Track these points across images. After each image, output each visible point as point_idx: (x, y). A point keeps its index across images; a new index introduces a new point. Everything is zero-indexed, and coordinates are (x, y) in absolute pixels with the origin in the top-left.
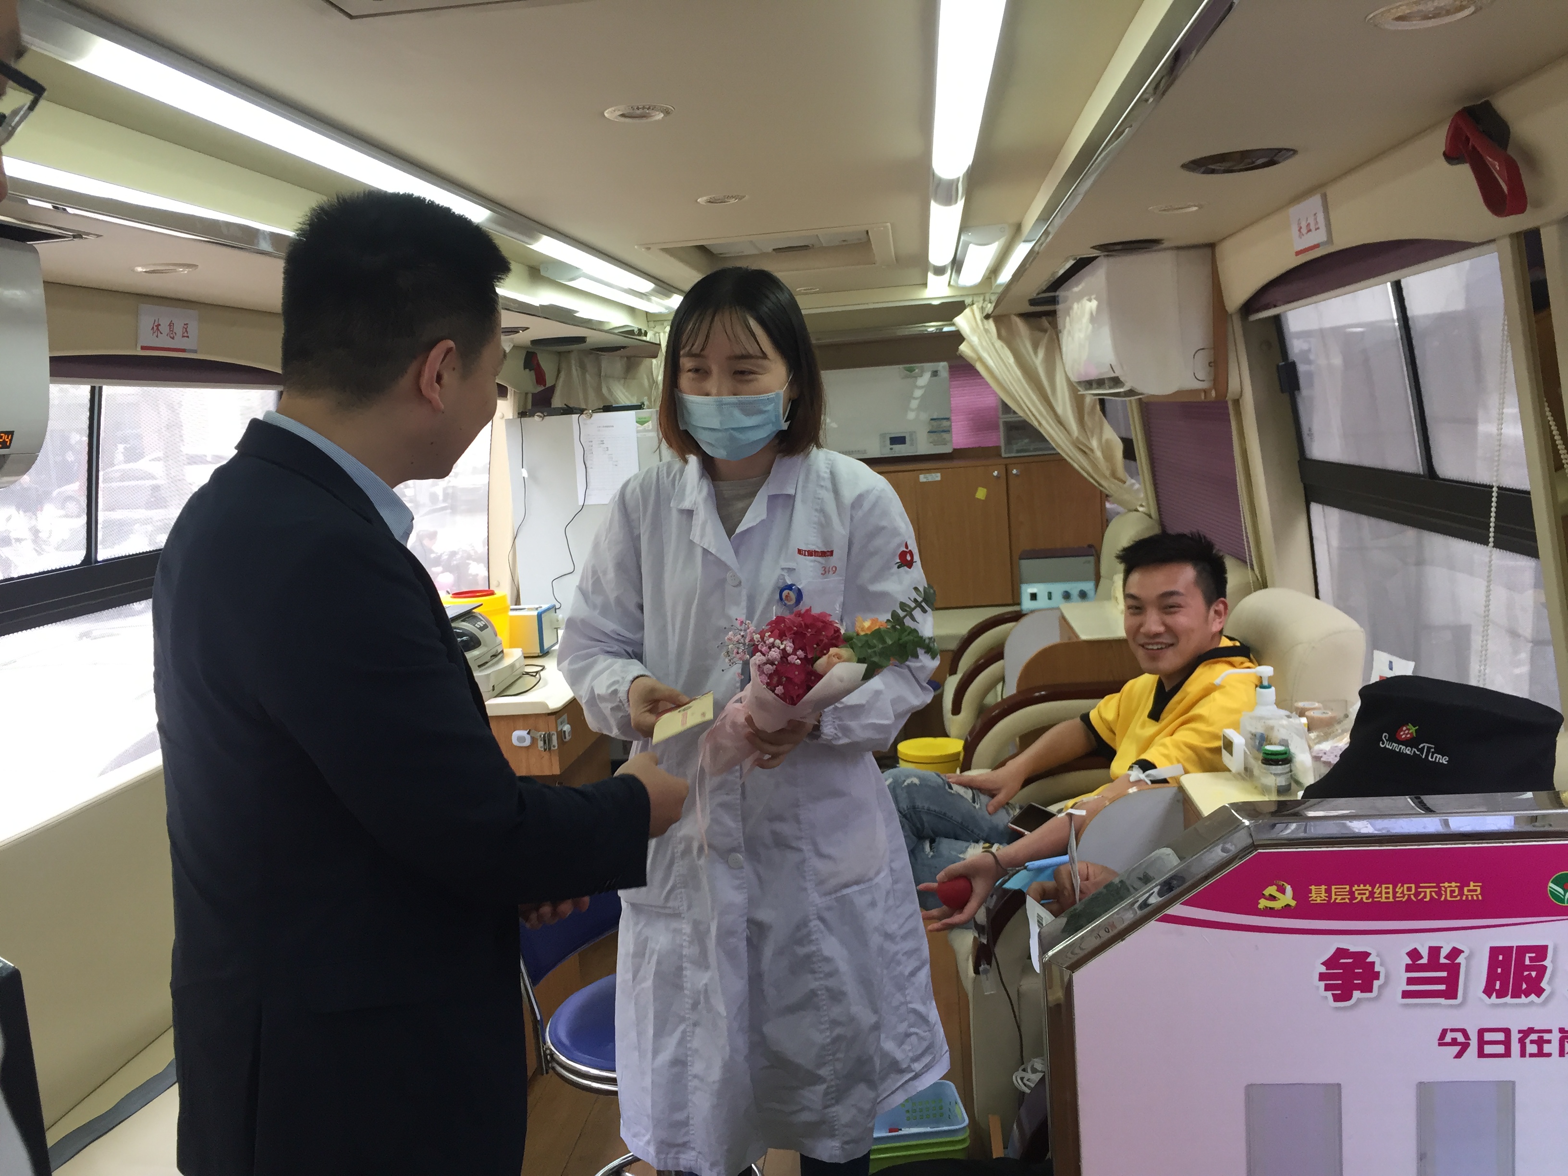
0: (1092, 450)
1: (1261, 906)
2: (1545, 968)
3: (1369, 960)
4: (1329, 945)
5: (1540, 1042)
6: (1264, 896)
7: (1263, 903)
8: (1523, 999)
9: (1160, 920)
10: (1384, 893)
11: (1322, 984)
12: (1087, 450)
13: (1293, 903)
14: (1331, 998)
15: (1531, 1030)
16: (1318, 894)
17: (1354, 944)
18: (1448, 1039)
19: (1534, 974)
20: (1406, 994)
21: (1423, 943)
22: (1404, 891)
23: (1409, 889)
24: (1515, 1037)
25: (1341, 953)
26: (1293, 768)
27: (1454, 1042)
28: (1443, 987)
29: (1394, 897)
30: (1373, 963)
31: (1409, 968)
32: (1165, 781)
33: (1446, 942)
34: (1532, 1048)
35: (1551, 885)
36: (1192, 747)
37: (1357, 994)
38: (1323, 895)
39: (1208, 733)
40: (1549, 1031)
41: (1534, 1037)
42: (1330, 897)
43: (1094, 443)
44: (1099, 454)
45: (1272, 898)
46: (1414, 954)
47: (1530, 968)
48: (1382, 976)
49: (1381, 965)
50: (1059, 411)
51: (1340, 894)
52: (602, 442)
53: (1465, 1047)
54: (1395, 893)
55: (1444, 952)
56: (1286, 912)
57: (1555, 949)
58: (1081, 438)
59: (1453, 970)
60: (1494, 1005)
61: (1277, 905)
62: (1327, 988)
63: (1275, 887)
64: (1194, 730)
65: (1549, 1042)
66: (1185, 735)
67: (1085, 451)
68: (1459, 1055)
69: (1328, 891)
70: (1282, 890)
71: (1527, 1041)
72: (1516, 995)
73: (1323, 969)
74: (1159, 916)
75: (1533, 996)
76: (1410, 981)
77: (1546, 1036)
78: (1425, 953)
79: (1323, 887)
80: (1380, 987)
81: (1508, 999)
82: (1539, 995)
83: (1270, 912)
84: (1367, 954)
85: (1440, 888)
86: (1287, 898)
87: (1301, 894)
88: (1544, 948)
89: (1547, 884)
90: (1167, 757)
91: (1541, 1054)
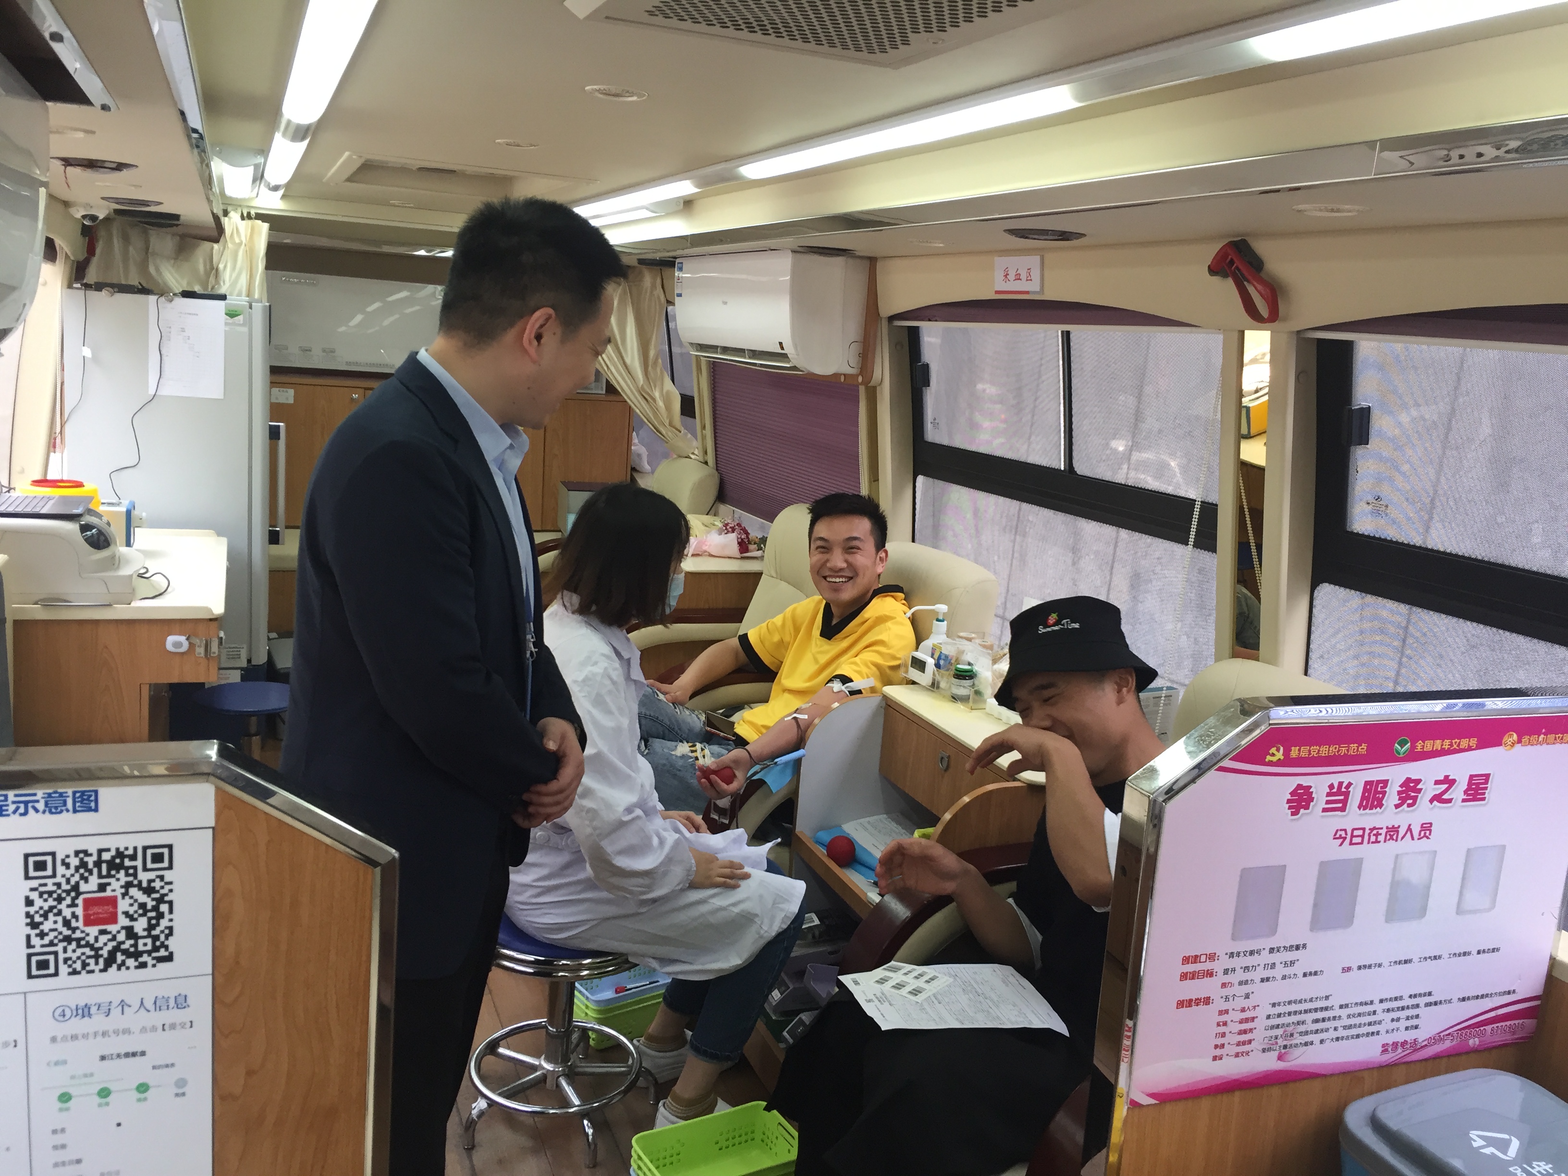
0: (654, 400)
1: (1267, 760)
2: (1385, 792)
3: (1311, 790)
4: (1292, 783)
5: (1377, 835)
6: (1269, 754)
7: (1269, 758)
8: (1374, 811)
9: (1218, 770)
10: (1325, 750)
11: (1287, 806)
12: (649, 399)
13: (1282, 758)
14: (1290, 813)
15: (1374, 828)
16: (1294, 752)
17: (1305, 781)
18: (1338, 836)
19: (1381, 796)
20: (1325, 810)
21: (1335, 780)
22: (1333, 750)
23: (1336, 748)
24: (1367, 831)
25: (1299, 786)
26: (976, 682)
27: (1340, 837)
28: (1340, 805)
29: (1328, 753)
30: (1312, 792)
31: (1328, 795)
32: (859, 692)
33: (1345, 778)
34: (1373, 839)
35: (1396, 745)
36: (877, 666)
37: (1302, 811)
38: (1297, 752)
39: (889, 654)
40: (1382, 828)
41: (1375, 832)
42: (1299, 754)
43: (657, 394)
44: (661, 404)
45: (1273, 755)
46: (1331, 786)
47: (1380, 793)
48: (1315, 800)
49: (1316, 793)
50: (628, 361)
51: (1304, 752)
52: (183, 330)
53: (1345, 838)
54: (1329, 750)
55: (1344, 785)
56: (1279, 763)
57: (1392, 780)
58: (646, 387)
59: (1347, 794)
60: (1361, 815)
61: (1274, 759)
62: (1290, 808)
63: (1275, 748)
64: (878, 652)
65: (1381, 834)
66: (870, 656)
67: (647, 398)
68: (1341, 845)
69: (1299, 750)
70: (1278, 750)
71: (1372, 834)
72: (1371, 809)
73: (1289, 797)
74: (1216, 767)
75: (1378, 808)
76: (1328, 802)
77: (1380, 831)
78: (1336, 786)
79: (1298, 748)
80: (1313, 806)
81: (1367, 811)
82: (1381, 808)
83: (1271, 764)
84: (1310, 787)
85: (1348, 747)
86: (1280, 755)
87: (1287, 753)
88: (1387, 781)
89: (1394, 745)
90: (859, 672)
91: (1377, 842)
